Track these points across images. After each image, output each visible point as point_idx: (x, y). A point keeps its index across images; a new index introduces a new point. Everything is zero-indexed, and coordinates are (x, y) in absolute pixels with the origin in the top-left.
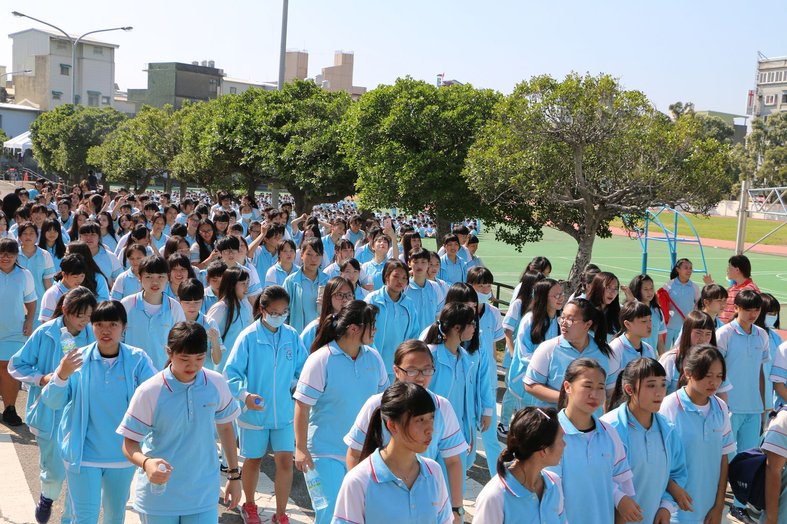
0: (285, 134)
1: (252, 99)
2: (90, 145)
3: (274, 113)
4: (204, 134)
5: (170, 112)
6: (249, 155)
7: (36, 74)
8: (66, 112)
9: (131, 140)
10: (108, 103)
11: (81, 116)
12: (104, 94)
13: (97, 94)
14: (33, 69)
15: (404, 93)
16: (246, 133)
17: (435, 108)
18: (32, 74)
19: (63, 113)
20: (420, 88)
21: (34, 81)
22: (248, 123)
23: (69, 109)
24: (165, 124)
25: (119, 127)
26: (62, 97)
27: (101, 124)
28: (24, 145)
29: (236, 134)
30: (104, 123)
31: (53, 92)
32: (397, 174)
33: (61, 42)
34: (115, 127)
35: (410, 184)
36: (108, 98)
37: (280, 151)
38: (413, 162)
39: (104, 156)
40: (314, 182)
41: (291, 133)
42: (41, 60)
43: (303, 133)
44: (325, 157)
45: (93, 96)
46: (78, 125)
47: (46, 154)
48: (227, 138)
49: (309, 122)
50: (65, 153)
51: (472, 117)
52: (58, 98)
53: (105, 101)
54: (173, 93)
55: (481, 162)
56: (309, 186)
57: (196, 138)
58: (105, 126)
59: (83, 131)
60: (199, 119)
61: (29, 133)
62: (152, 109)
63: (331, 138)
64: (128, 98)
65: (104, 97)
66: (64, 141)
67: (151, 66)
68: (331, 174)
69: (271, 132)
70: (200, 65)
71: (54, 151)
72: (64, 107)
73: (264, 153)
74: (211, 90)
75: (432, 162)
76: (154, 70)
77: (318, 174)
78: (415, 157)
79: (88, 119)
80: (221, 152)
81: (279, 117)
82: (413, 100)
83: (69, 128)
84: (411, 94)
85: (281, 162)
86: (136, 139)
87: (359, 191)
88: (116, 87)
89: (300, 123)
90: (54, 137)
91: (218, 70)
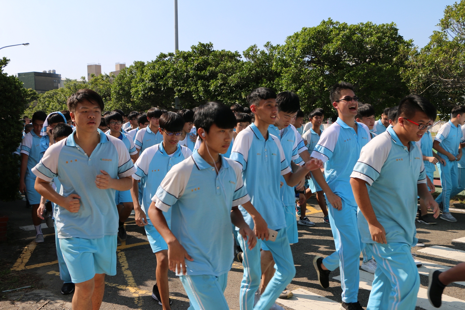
70: (47, 72)
74: (55, 86)
91: (58, 75)
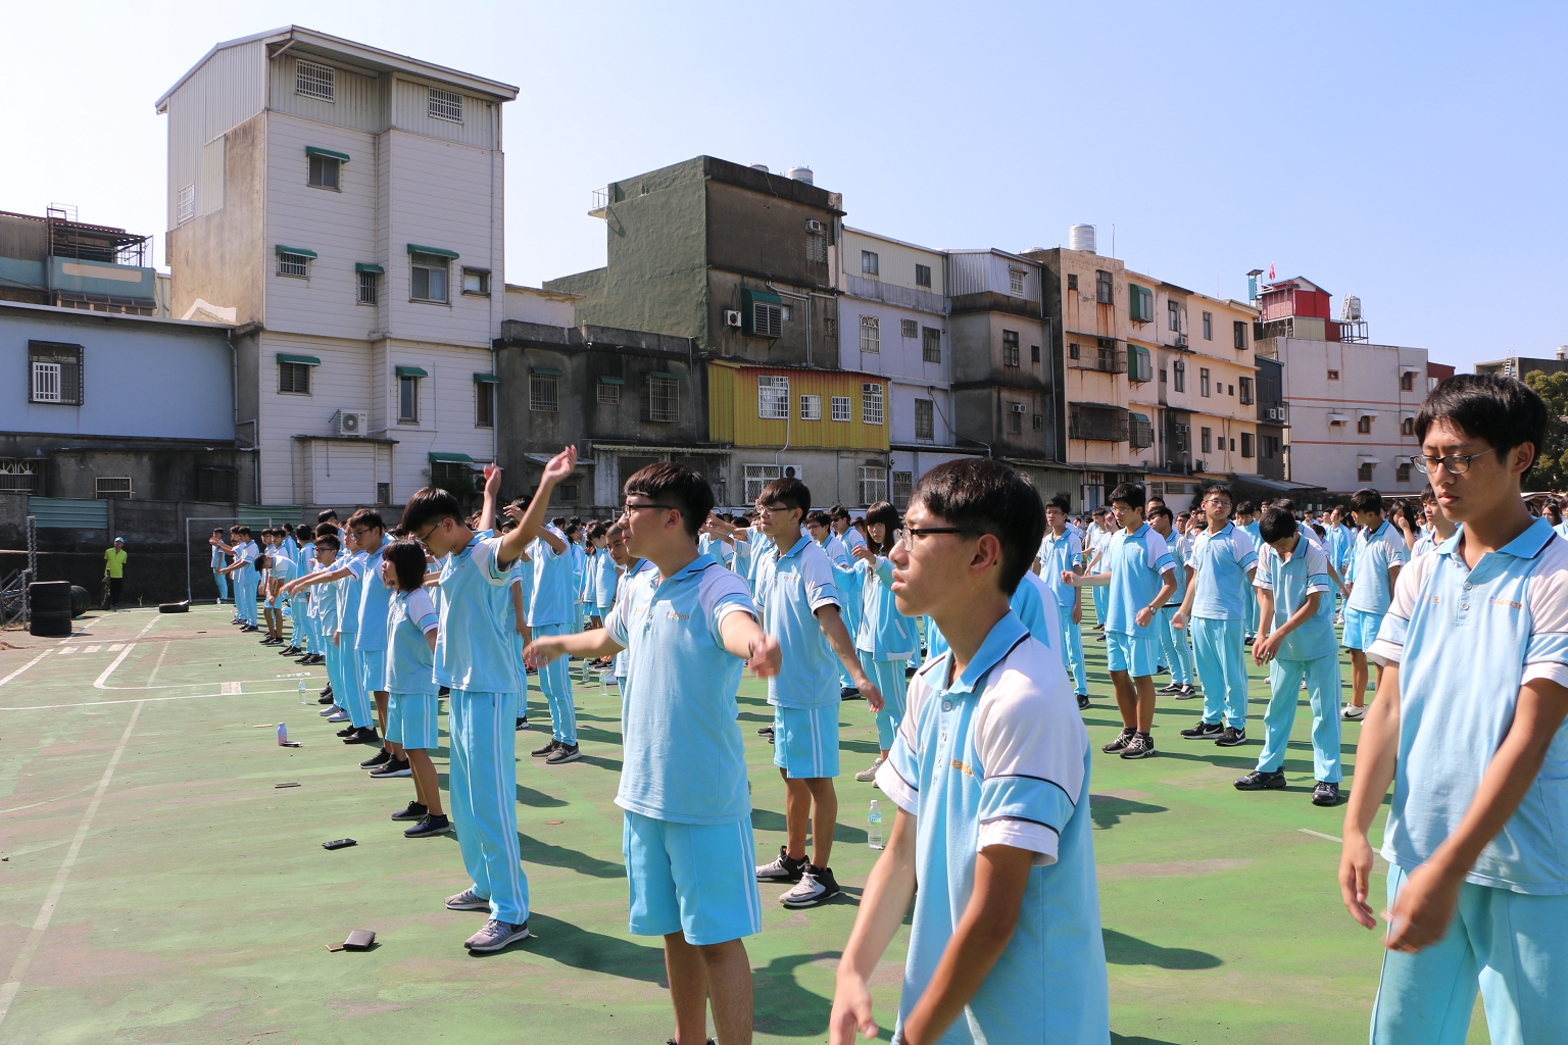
10: (484, 292)
12: (467, 260)
13: (444, 259)
31: (280, 250)
36: (483, 275)
45: (430, 265)
52: (300, 272)
53: (473, 283)
54: (702, 259)
65: (468, 271)
67: (616, 190)
76: (628, 201)
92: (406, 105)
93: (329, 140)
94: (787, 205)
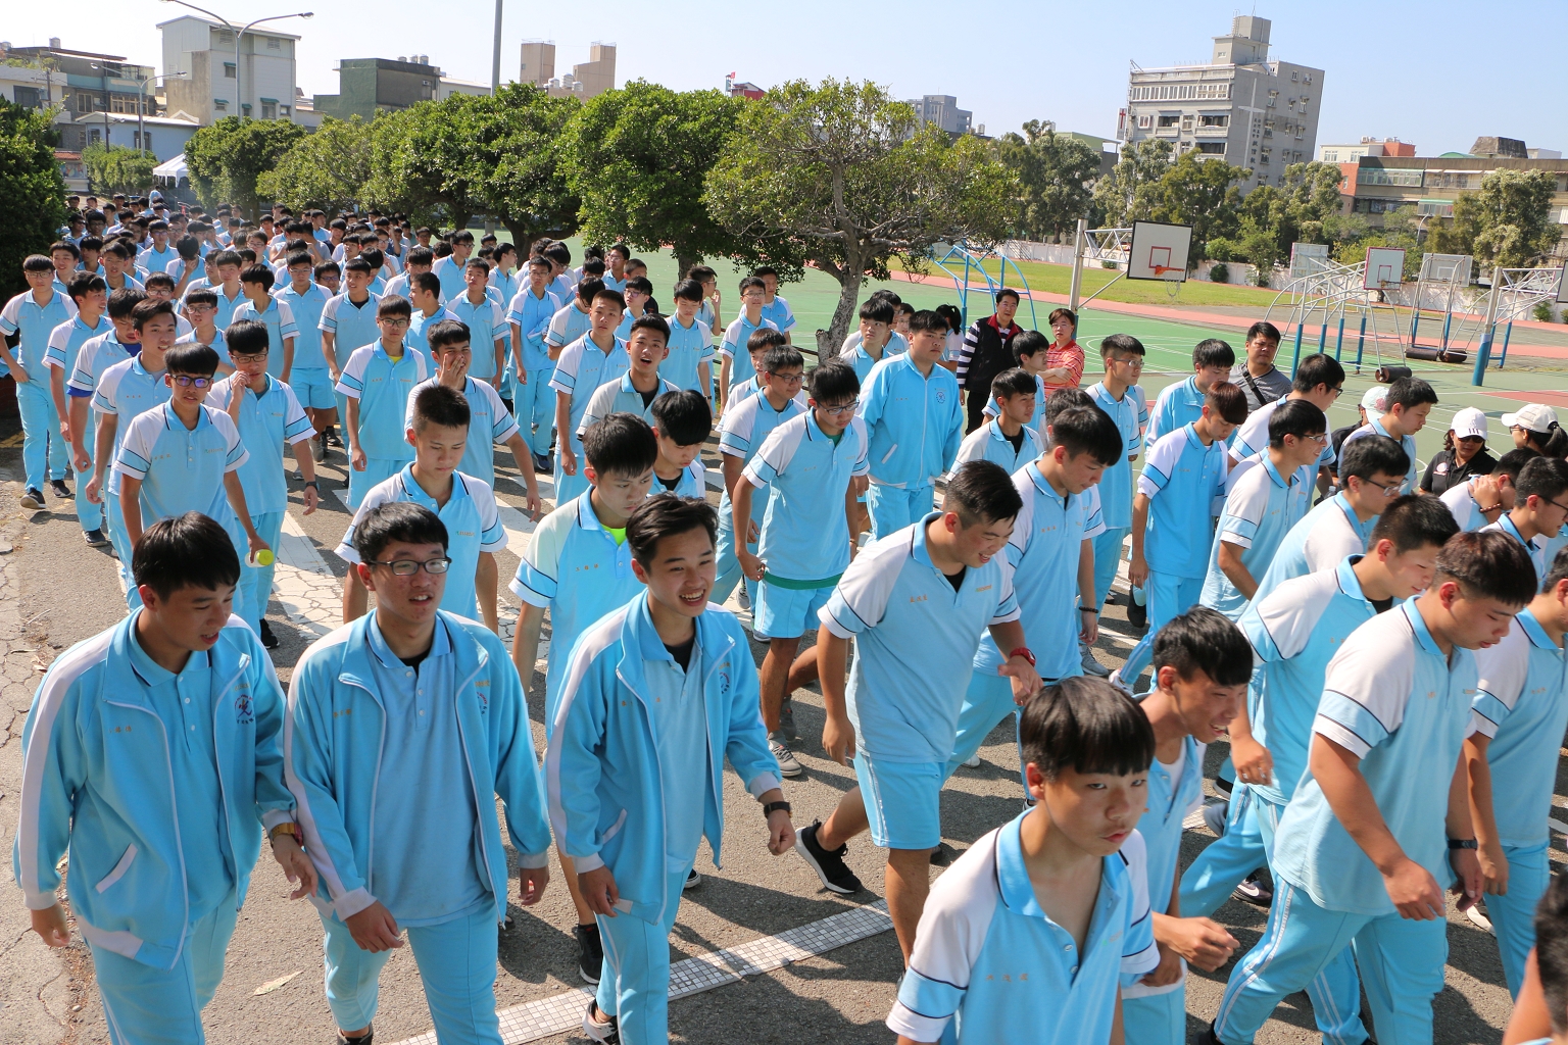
0: (495, 151)
1: (458, 107)
2: (261, 169)
3: (482, 124)
4: (398, 152)
5: (358, 124)
6: (452, 179)
7: (193, 77)
8: (229, 127)
9: (310, 162)
10: (288, 114)
11: (248, 132)
12: (282, 102)
13: (273, 102)
14: (189, 70)
15: (635, 100)
16: (447, 151)
17: (673, 118)
18: (188, 76)
19: (225, 129)
20: (655, 93)
21: (191, 87)
22: (450, 138)
23: (233, 122)
24: (352, 141)
25: (296, 146)
26: (228, 107)
27: (273, 142)
28: (178, 172)
29: (435, 153)
30: (278, 140)
31: (216, 101)
32: (625, 200)
33: (223, 33)
34: (291, 146)
35: (642, 212)
36: (288, 108)
37: (489, 173)
38: (645, 186)
39: (278, 183)
40: (531, 212)
41: (503, 150)
42: (199, 58)
43: (517, 150)
44: (543, 180)
45: (269, 105)
46: (244, 144)
47: (206, 182)
48: (425, 158)
49: (525, 137)
50: (228, 181)
51: (717, 130)
52: (223, 108)
53: (284, 111)
54: (373, 100)
55: (721, 186)
56: (526, 216)
57: (387, 158)
58: (279, 145)
59: (251, 151)
60: (392, 134)
61: (183, 156)
62: (336, 121)
63: (551, 157)
64: (314, 107)
65: (282, 106)
66: (227, 165)
67: (344, 63)
68: (552, 201)
69: (478, 150)
70: (409, 61)
71: (214, 179)
72: (227, 121)
73: (469, 176)
74: (424, 94)
75: (668, 184)
76: (348, 69)
77: (535, 201)
78: (647, 179)
79: (256, 135)
80: (417, 175)
81: (488, 130)
82: (645, 109)
83: (233, 147)
84: (644, 101)
85: (491, 188)
86: (317, 161)
87: (583, 222)
88: (299, 92)
89: (513, 137)
90: (214, 160)
91: (433, 68)
92: (259, 46)
93: (233, 59)
94: (413, 75)
